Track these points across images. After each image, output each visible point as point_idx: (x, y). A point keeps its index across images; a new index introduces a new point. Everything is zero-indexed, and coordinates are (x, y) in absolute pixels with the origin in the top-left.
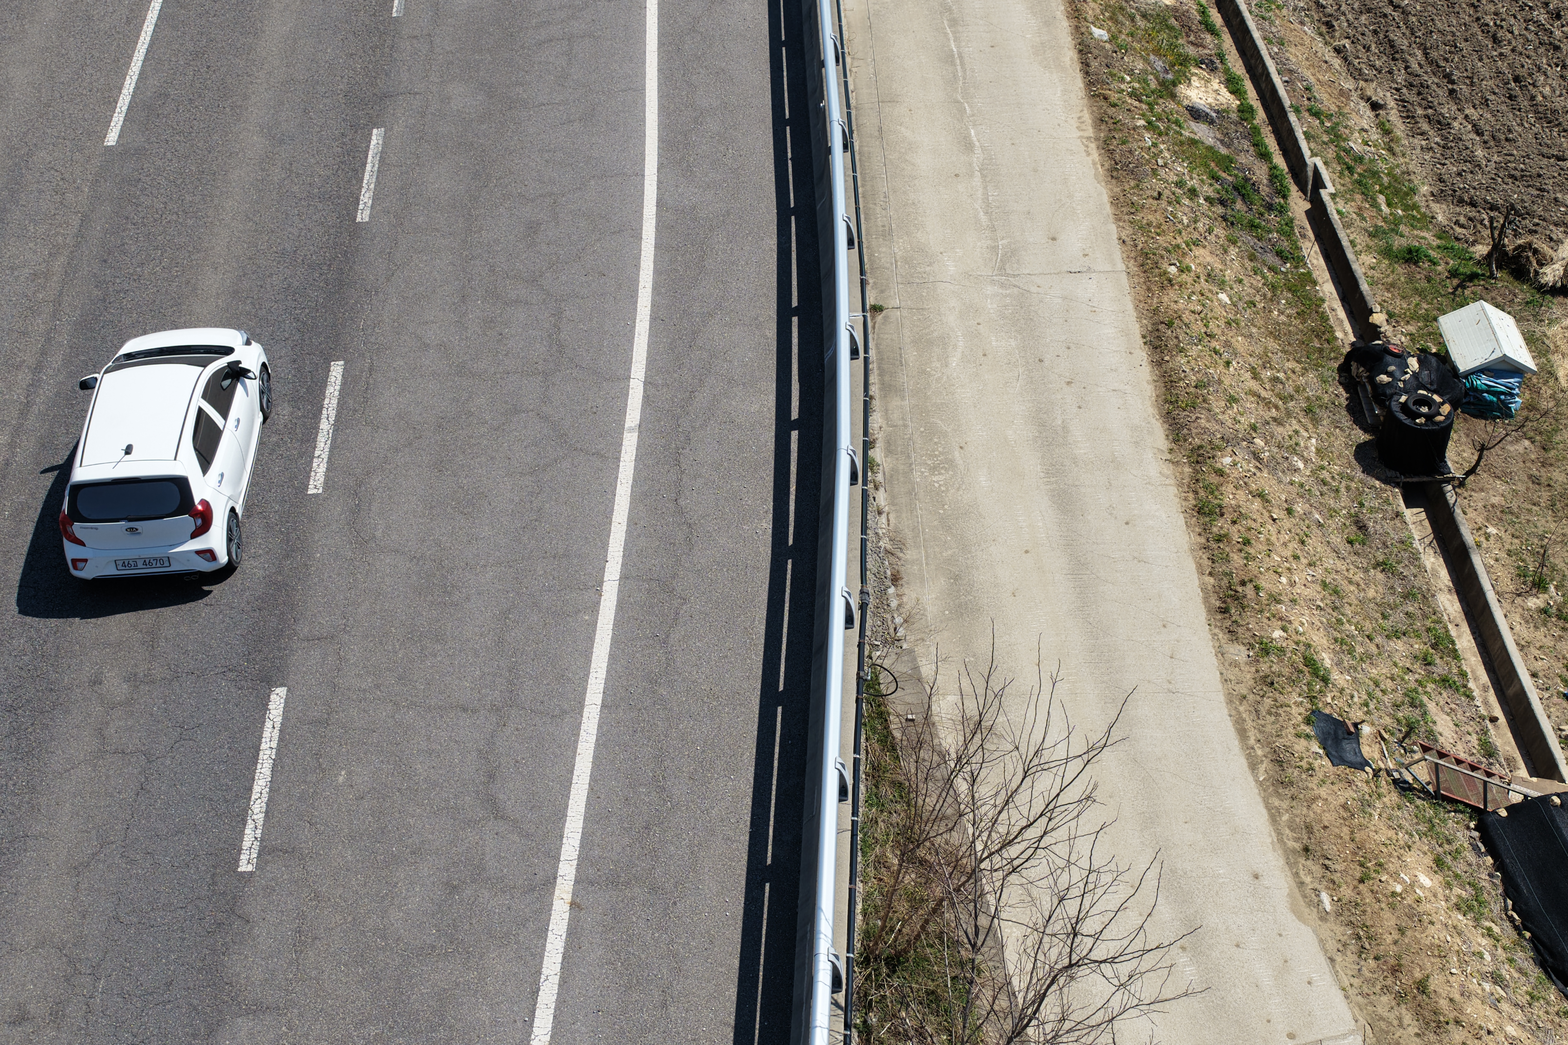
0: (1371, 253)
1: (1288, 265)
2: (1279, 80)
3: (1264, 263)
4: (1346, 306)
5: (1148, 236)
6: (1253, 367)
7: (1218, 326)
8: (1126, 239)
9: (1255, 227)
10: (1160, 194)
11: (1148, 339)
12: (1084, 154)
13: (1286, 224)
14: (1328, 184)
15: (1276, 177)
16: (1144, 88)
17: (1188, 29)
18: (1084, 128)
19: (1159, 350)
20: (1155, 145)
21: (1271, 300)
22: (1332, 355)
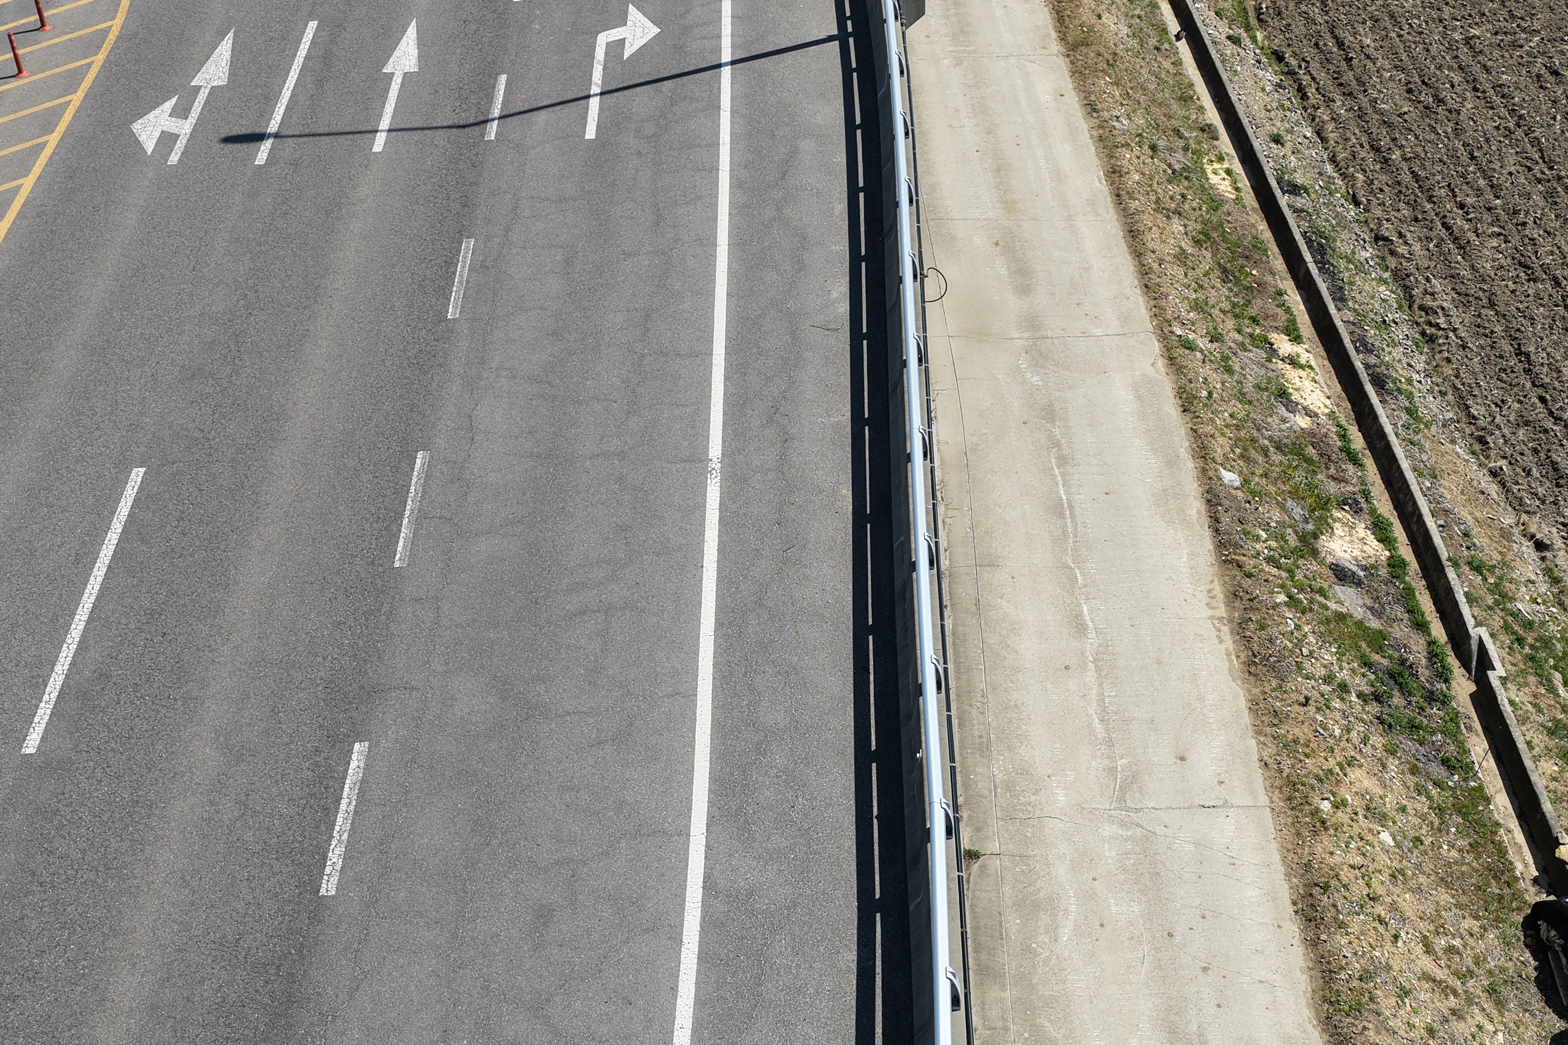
0: (1551, 758)
1: (1456, 777)
2: (1434, 524)
3: (1428, 777)
4: (1524, 825)
5: (1296, 758)
6: (1425, 937)
7: (1382, 883)
8: (1270, 761)
9: (1416, 727)
10: (1307, 699)
11: (1300, 906)
12: (1216, 641)
13: (1451, 720)
14: (1497, 664)
15: (1436, 655)
16: (1282, 548)
17: (1327, 459)
18: (1215, 605)
19: (1313, 923)
20: (1298, 627)
21: (1440, 830)
22: (1514, 905)
